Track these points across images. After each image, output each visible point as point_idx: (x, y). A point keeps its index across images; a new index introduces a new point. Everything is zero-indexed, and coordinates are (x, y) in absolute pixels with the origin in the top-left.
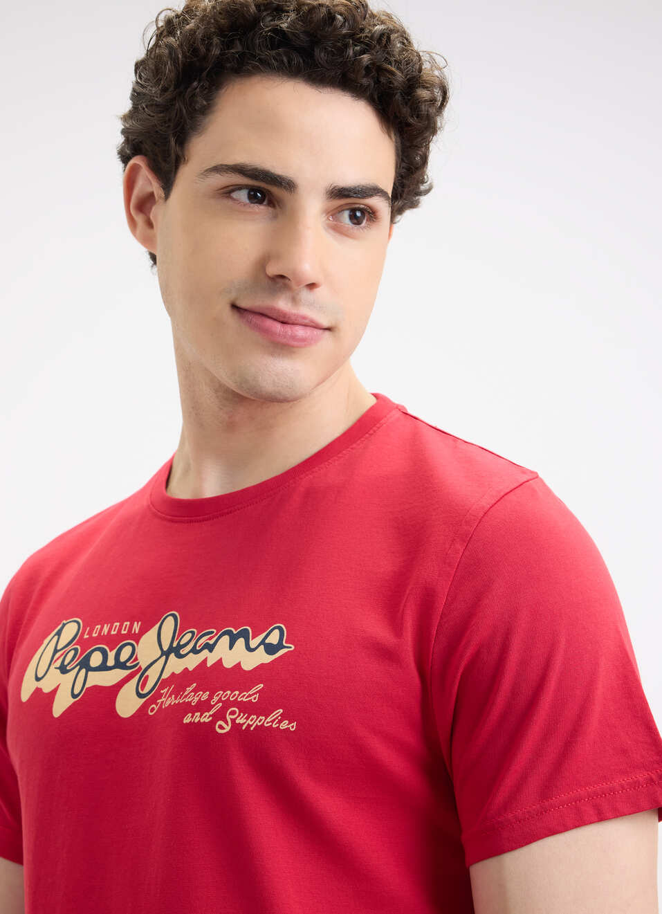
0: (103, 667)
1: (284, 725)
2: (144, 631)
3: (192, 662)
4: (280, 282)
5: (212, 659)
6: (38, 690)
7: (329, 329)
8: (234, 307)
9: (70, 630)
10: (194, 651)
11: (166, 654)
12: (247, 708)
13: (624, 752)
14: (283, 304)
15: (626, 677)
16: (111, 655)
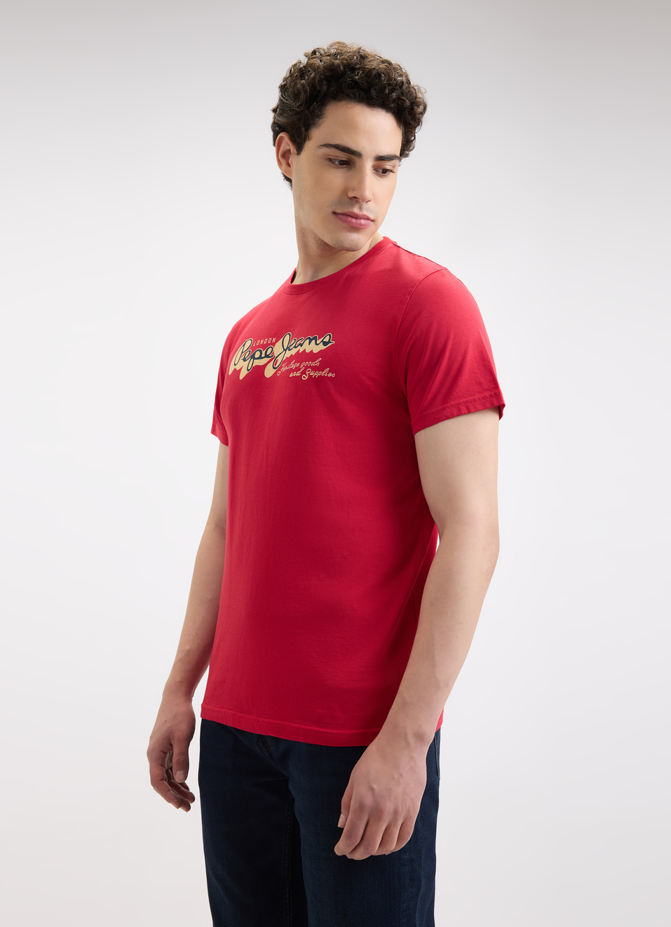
0: (260, 358)
1: (330, 375)
2: (277, 341)
3: (294, 352)
4: (355, 200)
5: (301, 349)
6: (235, 369)
7: (373, 221)
8: (334, 213)
9: (248, 343)
10: (295, 347)
11: (285, 350)
12: (315, 369)
13: (480, 384)
14: (356, 210)
15: (482, 352)
16: (264, 352)
